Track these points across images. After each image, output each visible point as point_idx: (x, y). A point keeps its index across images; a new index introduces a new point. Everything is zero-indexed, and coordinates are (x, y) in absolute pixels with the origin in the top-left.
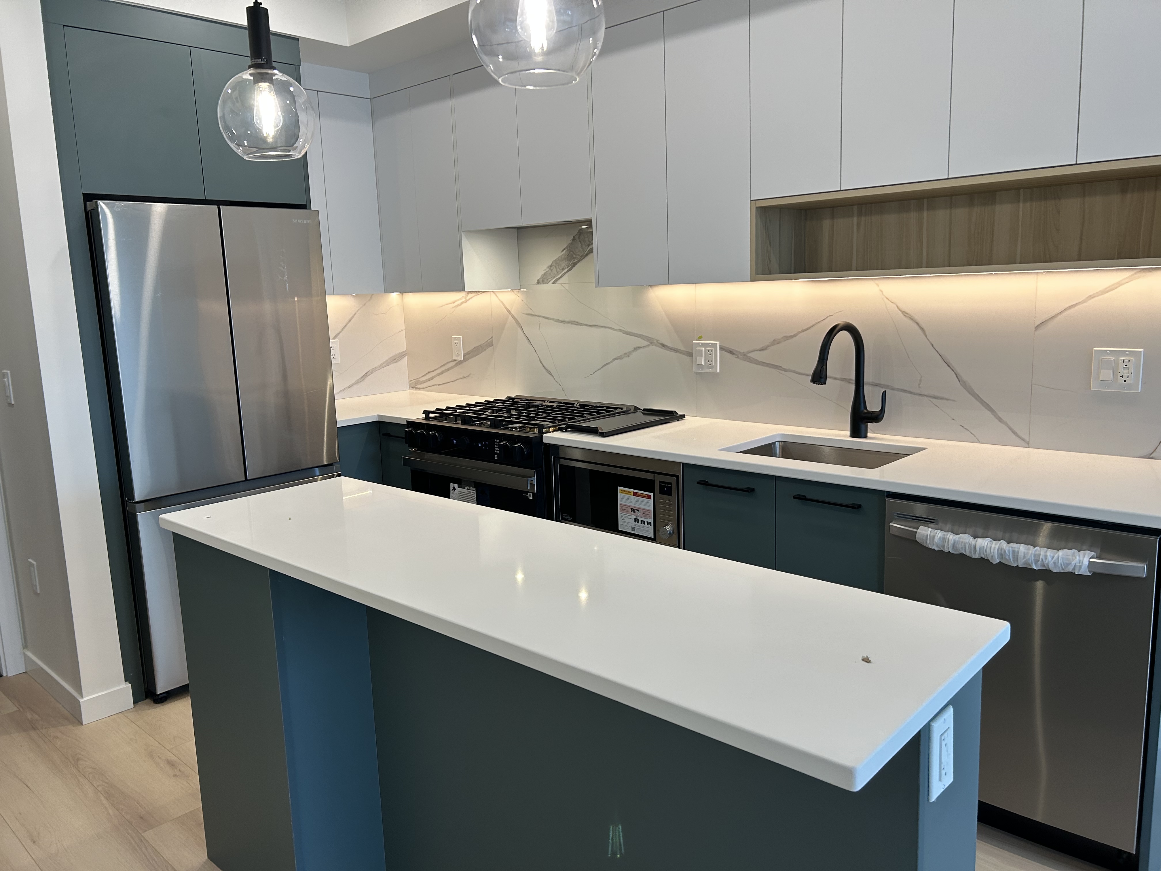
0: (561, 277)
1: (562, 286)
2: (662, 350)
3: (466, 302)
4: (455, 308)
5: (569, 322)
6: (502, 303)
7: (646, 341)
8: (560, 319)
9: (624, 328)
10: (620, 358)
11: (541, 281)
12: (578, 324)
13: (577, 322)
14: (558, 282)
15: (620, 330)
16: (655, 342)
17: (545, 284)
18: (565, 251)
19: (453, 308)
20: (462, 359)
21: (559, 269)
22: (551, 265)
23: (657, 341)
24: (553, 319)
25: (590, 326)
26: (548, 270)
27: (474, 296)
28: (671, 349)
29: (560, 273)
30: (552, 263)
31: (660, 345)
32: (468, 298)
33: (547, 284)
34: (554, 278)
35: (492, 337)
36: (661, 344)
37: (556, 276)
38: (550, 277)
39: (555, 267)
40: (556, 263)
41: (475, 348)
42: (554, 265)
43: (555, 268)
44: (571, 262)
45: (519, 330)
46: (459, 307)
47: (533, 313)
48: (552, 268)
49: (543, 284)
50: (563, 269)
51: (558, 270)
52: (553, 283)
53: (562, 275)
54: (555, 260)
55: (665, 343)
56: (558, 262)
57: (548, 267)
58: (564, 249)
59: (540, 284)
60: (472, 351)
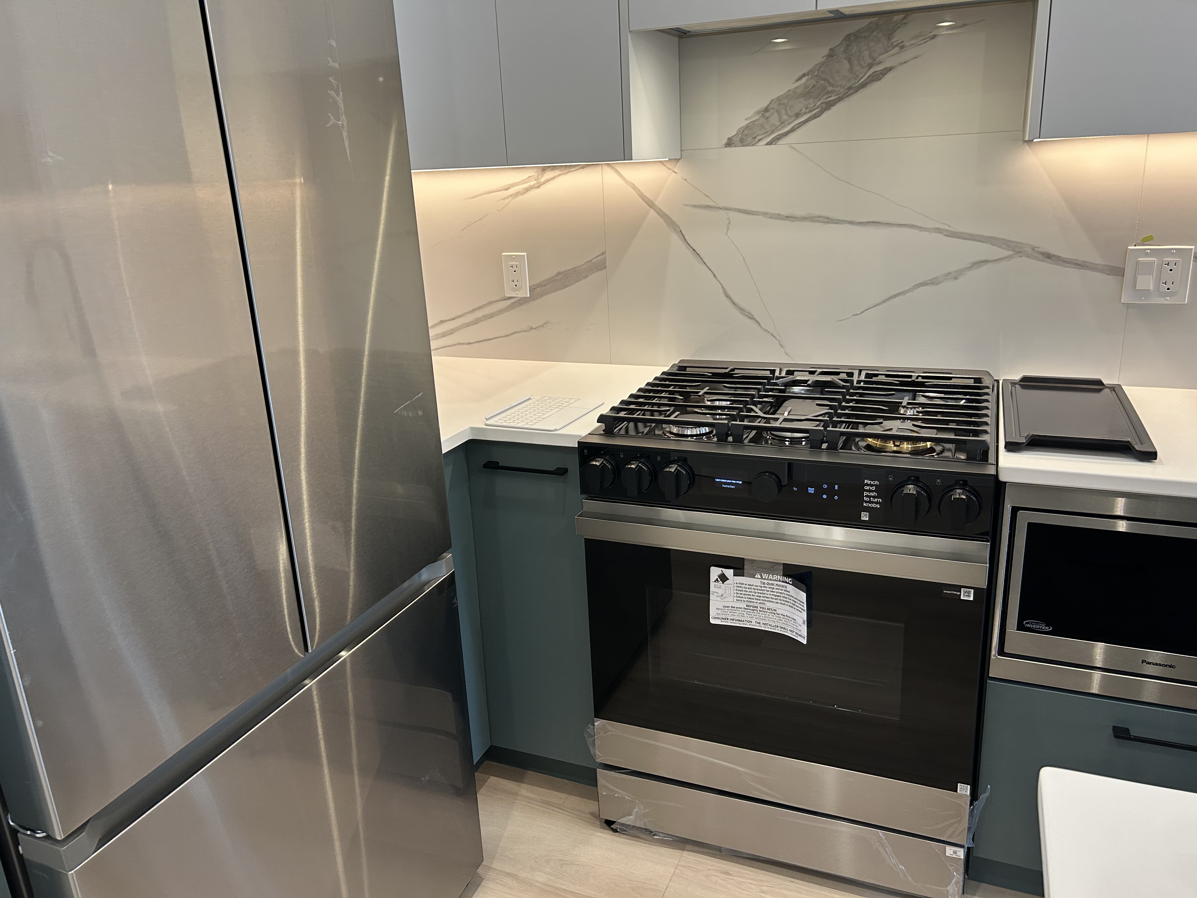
0: (792, 130)
1: (793, 148)
2: (1045, 265)
3: (538, 187)
4: (510, 199)
5: (804, 219)
6: (634, 187)
7: (1005, 249)
8: (782, 213)
9: (950, 226)
10: (933, 282)
11: (736, 140)
12: (829, 220)
13: (828, 218)
14: (781, 142)
15: (938, 230)
16: (1029, 250)
17: (748, 145)
18: (804, 80)
19: (504, 199)
20: (529, 296)
21: (787, 114)
22: (767, 107)
23: (1033, 248)
24: (765, 214)
25: (860, 223)
26: (757, 117)
27: (559, 175)
28: (1068, 263)
29: (789, 124)
30: (770, 103)
31: (1040, 256)
32: (543, 180)
33: (753, 145)
34: (773, 132)
35: (603, 253)
36: (1042, 254)
37: (779, 130)
38: (760, 132)
39: (777, 111)
40: (779, 104)
41: (559, 273)
42: (773, 108)
43: (776, 114)
44: (819, 100)
45: (675, 238)
46: (520, 198)
47: (712, 204)
48: (767, 114)
49: (743, 146)
50: (797, 115)
51: (785, 117)
52: (767, 144)
53: (793, 127)
54: (778, 99)
55: (1053, 251)
56: (786, 101)
57: (758, 113)
58: (804, 75)
59: (735, 146)
60: (551, 280)
